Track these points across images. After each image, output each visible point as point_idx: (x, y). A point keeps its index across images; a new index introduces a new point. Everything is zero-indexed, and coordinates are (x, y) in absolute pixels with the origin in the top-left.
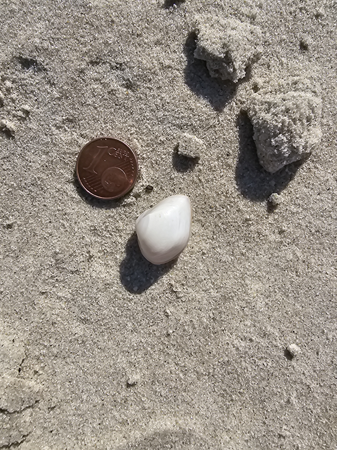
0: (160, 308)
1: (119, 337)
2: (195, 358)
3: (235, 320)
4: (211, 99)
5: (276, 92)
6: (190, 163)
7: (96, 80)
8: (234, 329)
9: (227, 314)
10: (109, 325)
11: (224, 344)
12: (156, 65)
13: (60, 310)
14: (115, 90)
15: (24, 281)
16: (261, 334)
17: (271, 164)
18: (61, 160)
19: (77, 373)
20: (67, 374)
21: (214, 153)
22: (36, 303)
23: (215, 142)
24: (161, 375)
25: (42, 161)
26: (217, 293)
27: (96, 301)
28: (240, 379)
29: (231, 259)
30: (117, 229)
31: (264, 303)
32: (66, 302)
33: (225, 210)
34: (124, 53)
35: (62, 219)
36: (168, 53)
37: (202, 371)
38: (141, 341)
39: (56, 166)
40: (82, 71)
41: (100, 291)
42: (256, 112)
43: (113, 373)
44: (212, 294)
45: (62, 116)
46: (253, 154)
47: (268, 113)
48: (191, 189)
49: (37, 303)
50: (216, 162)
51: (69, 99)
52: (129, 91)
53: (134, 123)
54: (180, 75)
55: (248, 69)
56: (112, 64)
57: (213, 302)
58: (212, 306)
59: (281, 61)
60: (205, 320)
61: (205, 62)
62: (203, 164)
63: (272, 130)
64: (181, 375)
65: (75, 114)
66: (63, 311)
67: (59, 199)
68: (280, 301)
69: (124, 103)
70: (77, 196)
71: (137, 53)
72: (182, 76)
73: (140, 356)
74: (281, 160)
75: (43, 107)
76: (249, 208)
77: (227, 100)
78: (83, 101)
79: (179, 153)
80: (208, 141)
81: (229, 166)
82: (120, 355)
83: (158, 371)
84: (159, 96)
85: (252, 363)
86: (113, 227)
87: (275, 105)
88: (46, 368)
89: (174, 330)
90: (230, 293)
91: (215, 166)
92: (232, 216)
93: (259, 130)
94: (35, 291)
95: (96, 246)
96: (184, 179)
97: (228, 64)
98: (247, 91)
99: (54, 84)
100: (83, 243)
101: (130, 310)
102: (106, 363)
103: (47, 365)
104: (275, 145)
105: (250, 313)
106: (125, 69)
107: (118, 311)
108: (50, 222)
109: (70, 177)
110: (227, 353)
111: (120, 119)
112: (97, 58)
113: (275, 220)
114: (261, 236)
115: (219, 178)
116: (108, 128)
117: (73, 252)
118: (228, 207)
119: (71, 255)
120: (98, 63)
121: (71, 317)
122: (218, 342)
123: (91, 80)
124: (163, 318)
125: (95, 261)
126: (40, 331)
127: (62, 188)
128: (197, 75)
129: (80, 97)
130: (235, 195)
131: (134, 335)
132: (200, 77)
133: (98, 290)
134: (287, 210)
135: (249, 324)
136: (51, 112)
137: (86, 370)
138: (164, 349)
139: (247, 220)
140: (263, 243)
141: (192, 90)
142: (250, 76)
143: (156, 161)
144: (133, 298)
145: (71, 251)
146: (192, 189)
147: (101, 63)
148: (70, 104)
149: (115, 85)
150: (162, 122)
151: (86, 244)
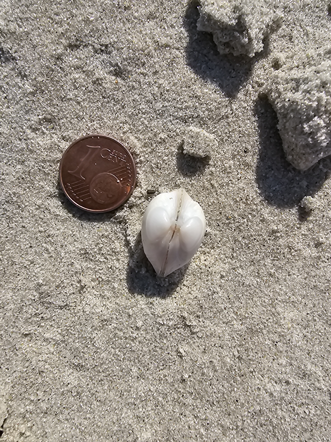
0: (171, 347)
1: (122, 386)
2: (219, 408)
3: (267, 359)
4: (220, 82)
5: (304, 66)
6: (199, 164)
7: (77, 68)
8: (266, 369)
9: (256, 351)
10: (108, 371)
11: (255, 389)
12: (150, 44)
13: (48, 356)
14: (101, 79)
15: (2, 321)
16: (300, 374)
17: (304, 158)
18: (40, 169)
19: (73, 433)
20: (60, 435)
21: (228, 150)
22: (17, 348)
23: (228, 137)
24: (176, 432)
25: (17, 172)
26: (241, 325)
27: (91, 342)
28: (277, 432)
29: (257, 281)
30: (113, 252)
31: (301, 335)
32: (54, 345)
33: (245, 220)
34: (110, 31)
35: (45, 243)
36: (164, 28)
37: (228, 424)
38: (150, 390)
39: (35, 178)
40: (59, 58)
41: (95, 329)
42: (280, 94)
43: (117, 431)
44: (236, 326)
45: (38, 115)
46: (278, 148)
47: (298, 91)
48: (202, 197)
49: (20, 348)
50: (232, 162)
51: (46, 93)
52: (119, 80)
53: (127, 119)
54: (181, 55)
55: (266, 41)
56: (96, 46)
57: (238, 336)
58: (237, 342)
59: (305, 31)
60: (229, 360)
61: (211, 35)
62: (215, 165)
63: (304, 112)
64: (202, 430)
65: (54, 112)
66: (52, 356)
67: (40, 218)
68: (322, 331)
69: (113, 94)
70: (62, 213)
71: (125, 30)
72: (184, 56)
73: (150, 409)
74: (317, 151)
75: (15, 106)
76: (276, 216)
77: (241, 83)
78: (63, 94)
79: (185, 152)
80: (220, 136)
81: (247, 165)
82: (124, 408)
83: (173, 426)
84: (156, 82)
85: (290, 411)
86: (108, 248)
87: (306, 81)
88: (34, 428)
89: (190, 374)
90: (258, 324)
91: (230, 167)
92: (256, 227)
93: (285, 116)
94: (16, 333)
95: (89, 273)
96: (192, 185)
97: (241, 33)
98: (265, 70)
99: (25, 76)
100: (72, 271)
101: (134, 351)
102: (108, 418)
103: (36, 425)
104: (309, 132)
105: (285, 348)
106: (112, 51)
107: (119, 353)
108: (31, 247)
109: (52, 190)
110: (258, 400)
111: (110, 115)
112: (77, 40)
113: (309, 230)
114: (293, 250)
115: (236, 181)
116: (95, 127)
117: (60, 282)
118: (250, 216)
119: (58, 287)
120: (77, 47)
121: (61, 363)
122: (246, 387)
123: (71, 68)
124: (176, 359)
125: (89, 292)
126: (24, 382)
127: (43, 204)
128: (202, 54)
129: (58, 90)
130: (257, 201)
131: (141, 383)
132: (206, 56)
133: (94, 328)
134: (324, 216)
135: (284, 363)
136: (24, 110)
137: (83, 428)
138: (180, 398)
139: (274, 232)
140: (296, 260)
141: (196, 72)
142: (268, 51)
143: (157, 164)
144: (137, 336)
145: (58, 281)
146: (203, 197)
147: (82, 46)
148: (47, 100)
149: (100, 73)
150: (161, 115)
151: (76, 272)
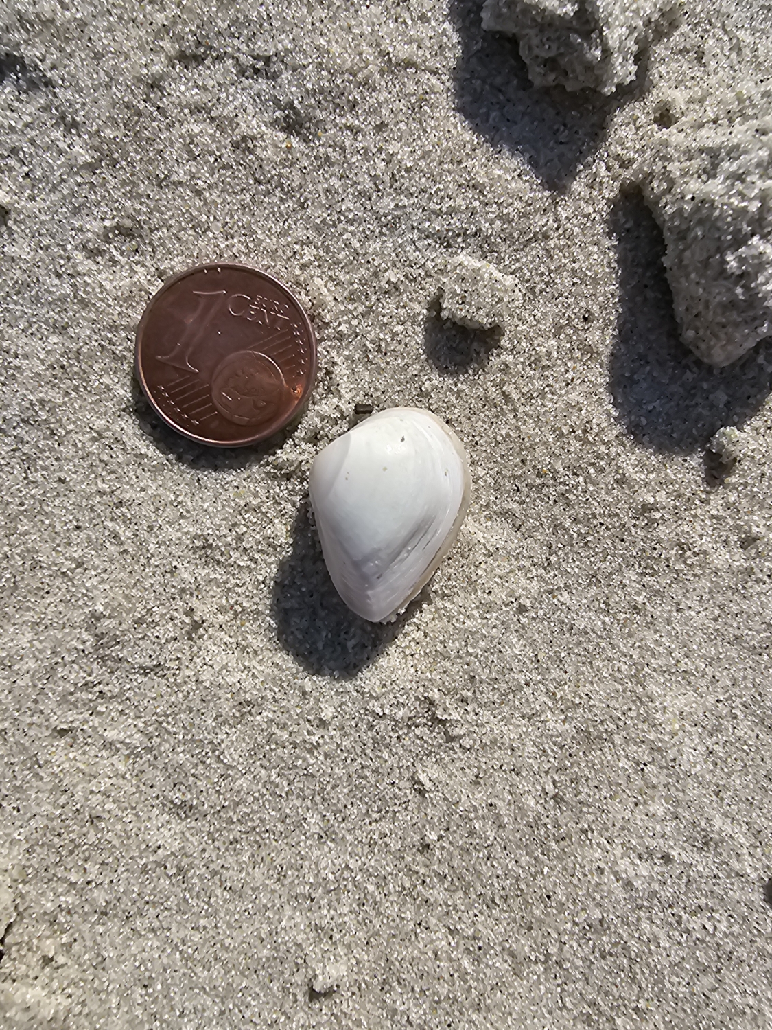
0: (399, 768)
1: (282, 855)
2: (506, 911)
3: (620, 802)
4: (533, 153)
5: (731, 121)
6: (475, 345)
7: (197, 109)
8: (618, 826)
9: (596, 783)
10: (252, 820)
11: (590, 871)
12: (371, 59)
13: (111, 781)
14: (253, 138)
15: (7, 698)
16: (696, 839)
17: (722, 336)
18: (102, 347)
19: (165, 961)
20: (137, 964)
21: (545, 314)
22: (41, 762)
23: (547, 284)
24: (406, 965)
25: (49, 352)
26: (564, 721)
27: (214, 751)
28: (638, 971)
29: (604, 623)
30: (270, 545)
31: (701, 749)
32: (128, 757)
33: (581, 479)
34: (276, 24)
35: (112, 520)
36: (405, 22)
37: (527, 949)
38: (347, 866)
39: (91, 367)
40: (155, 84)
41: (223, 723)
42: (672, 183)
43: (268, 959)
44: (551, 724)
45: (103, 219)
46: (662, 312)
47: (715, 176)
48: (480, 423)
49: (46, 762)
50: (553, 342)
51: (122, 168)
52: (294, 141)
53: (311, 234)
54: (441, 87)
55: (642, 58)
56: (243, 59)
57: (555, 748)
58: (552, 760)
59: (734, 41)
60: (532, 803)
61: (514, 41)
62: (514, 348)
63: (729, 224)
64: (466, 963)
65: (139, 212)
66: (121, 781)
67: (101, 461)
68: (750, 743)
69: (280, 175)
70: (151, 451)
71: (313, 24)
72: (449, 89)
73: (345, 910)
74: (754, 319)
75: (48, 195)
76: (652, 472)
77: (580, 156)
78: (162, 171)
79: (445, 314)
80: (527, 281)
81: (589, 351)
82: (287, 907)
83: (399, 952)
84: (380, 150)
85: (671, 924)
86: (258, 537)
87: (734, 152)
88: (76, 947)
89: (442, 832)
90: (602, 722)
91: (549, 354)
92: (605, 496)
93: (682, 235)
94: (40, 726)
95: (211, 593)
96: (458, 394)
97: (586, 36)
98: (637, 129)
99: (75, 124)
100: (173, 587)
101: (313, 776)
102: (248, 929)
103: (80, 940)
104: (738, 272)
105: (663, 779)
106: (281, 73)
107: (278, 780)
108: (78, 528)
110: (598, 896)
111: (270, 224)
112: (199, 44)
113: (728, 506)
114: (688, 553)
115: (561, 388)
116: (234, 250)
117: (144, 612)
118: (592, 471)
119: (139, 622)
120: (198, 60)
121: (143, 799)
122: (571, 865)
123: (182, 110)
124: (410, 797)
125: (210, 638)
126: (56, 840)
127: (108, 429)
128: (491, 85)
129: (151, 161)
130: (610, 435)
131: (326, 849)
132: (500, 91)
133: (220, 719)
134: (763, 475)
135: (660, 813)
136: (70, 206)
137: (190, 951)
138: (416, 886)
139: (646, 508)
140: (695, 575)
141: (476, 129)
142: (647, 84)
143: (377, 342)
144: (321, 741)
145: (140, 610)
146: (484, 422)
147: (210, 59)
148: (124, 183)
149: (251, 124)
150: (392, 227)
151: (183, 590)
